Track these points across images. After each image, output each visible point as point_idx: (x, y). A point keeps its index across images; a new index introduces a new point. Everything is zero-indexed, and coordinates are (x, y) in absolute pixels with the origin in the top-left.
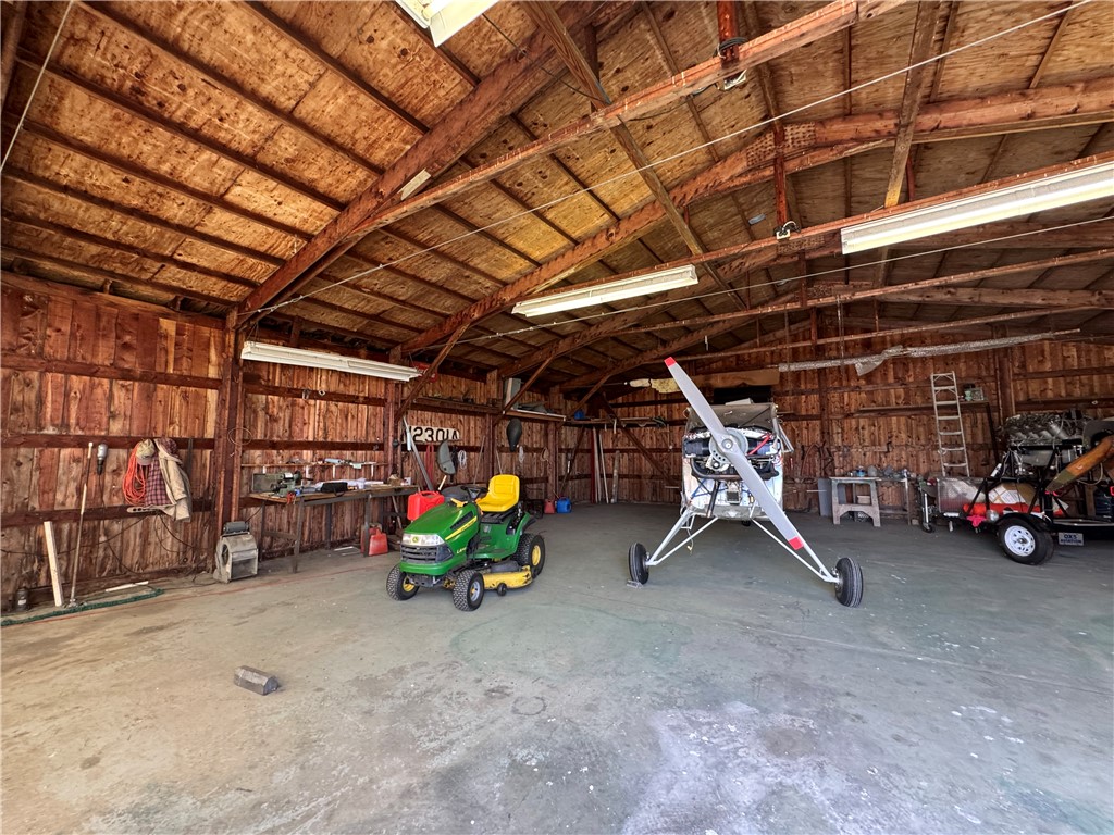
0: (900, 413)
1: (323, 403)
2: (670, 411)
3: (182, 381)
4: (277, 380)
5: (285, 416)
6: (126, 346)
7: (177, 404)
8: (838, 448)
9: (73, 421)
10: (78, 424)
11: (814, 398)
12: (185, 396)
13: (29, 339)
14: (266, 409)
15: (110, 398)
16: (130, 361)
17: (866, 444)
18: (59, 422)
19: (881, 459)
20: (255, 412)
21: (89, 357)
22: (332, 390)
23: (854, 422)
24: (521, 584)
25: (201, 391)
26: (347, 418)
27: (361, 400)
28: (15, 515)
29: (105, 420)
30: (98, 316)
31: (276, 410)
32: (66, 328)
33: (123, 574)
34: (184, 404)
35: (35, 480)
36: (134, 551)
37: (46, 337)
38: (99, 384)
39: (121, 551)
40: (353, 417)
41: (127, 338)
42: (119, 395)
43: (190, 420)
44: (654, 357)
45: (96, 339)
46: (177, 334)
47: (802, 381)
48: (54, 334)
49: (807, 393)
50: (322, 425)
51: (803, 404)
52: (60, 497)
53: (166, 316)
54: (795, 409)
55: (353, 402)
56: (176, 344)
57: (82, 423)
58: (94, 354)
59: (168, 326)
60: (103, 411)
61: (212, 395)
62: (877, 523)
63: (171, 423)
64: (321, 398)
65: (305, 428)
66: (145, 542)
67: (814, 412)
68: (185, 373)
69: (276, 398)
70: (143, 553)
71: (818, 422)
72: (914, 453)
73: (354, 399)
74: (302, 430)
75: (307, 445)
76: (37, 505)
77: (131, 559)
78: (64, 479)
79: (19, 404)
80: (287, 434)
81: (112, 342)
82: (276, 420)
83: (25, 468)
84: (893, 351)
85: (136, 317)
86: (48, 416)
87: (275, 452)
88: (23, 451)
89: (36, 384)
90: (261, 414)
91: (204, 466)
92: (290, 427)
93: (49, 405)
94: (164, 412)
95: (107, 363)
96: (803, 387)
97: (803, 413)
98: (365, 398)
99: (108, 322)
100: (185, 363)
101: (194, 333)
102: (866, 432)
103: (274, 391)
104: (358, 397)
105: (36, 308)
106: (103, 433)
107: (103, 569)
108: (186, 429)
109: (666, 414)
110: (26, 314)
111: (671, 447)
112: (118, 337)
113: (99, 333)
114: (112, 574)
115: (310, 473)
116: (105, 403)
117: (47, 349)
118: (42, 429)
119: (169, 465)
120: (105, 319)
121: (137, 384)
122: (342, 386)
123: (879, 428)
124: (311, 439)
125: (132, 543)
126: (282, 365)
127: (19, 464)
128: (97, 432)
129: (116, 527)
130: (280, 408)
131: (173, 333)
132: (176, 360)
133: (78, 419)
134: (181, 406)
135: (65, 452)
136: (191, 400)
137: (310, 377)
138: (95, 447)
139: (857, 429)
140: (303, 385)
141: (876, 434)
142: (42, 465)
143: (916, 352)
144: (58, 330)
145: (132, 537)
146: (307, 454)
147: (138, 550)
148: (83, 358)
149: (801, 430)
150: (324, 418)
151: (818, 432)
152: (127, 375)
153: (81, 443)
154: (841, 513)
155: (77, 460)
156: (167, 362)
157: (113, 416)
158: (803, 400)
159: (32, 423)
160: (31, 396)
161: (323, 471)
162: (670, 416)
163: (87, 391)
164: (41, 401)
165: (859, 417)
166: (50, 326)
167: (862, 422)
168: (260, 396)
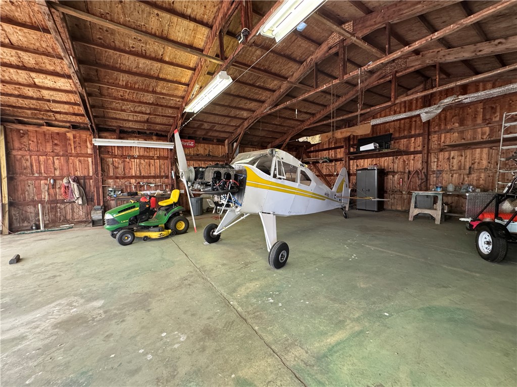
0: (484, 146)
1: (138, 160)
2: (336, 153)
3: (77, 156)
4: (116, 152)
5: (121, 166)
6: (56, 145)
7: (78, 164)
8: (434, 172)
9: (43, 171)
10: (45, 172)
11: (420, 139)
12: (80, 161)
13: (24, 145)
14: (113, 164)
15: (54, 163)
16: (58, 149)
17: (454, 169)
18: (38, 172)
19: (464, 178)
20: (108, 165)
21: (44, 149)
22: (141, 154)
23: (447, 154)
24: (157, 237)
25: (86, 159)
26: (150, 165)
27: (155, 158)
28: (30, 201)
29: (53, 171)
30: (45, 135)
31: (117, 164)
32: (35, 140)
33: (66, 221)
34: (80, 164)
35: (34, 191)
36: (69, 214)
37: (29, 144)
38: (49, 158)
39: (65, 214)
40: (153, 165)
41: (56, 142)
42: (57, 162)
43: (83, 170)
44: (309, 124)
45: (46, 143)
46: (74, 138)
47: (413, 129)
48: (32, 143)
49: (416, 136)
50: (138, 169)
51: (413, 144)
52: (43, 196)
53: (68, 132)
54: (407, 147)
55: (151, 159)
56: (74, 142)
57: (46, 172)
58: (46, 148)
59: (70, 135)
60: (52, 167)
61: (90, 160)
62: (438, 222)
63: (76, 171)
64: (136, 158)
65: (131, 171)
66: (73, 212)
67: (419, 149)
68: (79, 152)
69: (117, 159)
70: (73, 215)
71: (421, 155)
72: (491, 174)
73: (152, 158)
74: (129, 171)
75: (132, 177)
76: (37, 199)
77: (69, 217)
78: (43, 190)
79: (25, 167)
80: (123, 173)
81: (51, 144)
82: (117, 168)
83: (31, 187)
84: (448, 101)
85: (58, 134)
86: (35, 170)
87: (119, 180)
88: (29, 182)
89: (29, 160)
90: (111, 166)
91: (90, 186)
92: (124, 170)
93: (34, 166)
94: (73, 167)
95: (51, 151)
96: (413, 133)
97: (412, 150)
98: (158, 157)
99: (49, 136)
100: (78, 149)
101: (80, 137)
102: (455, 161)
103: (115, 157)
104: (153, 157)
105: (24, 134)
106: (53, 175)
107: (60, 219)
108: (82, 172)
109: (333, 155)
110: (22, 137)
111: (335, 174)
112: (53, 142)
113: (47, 141)
114: (63, 221)
115: (135, 188)
116: (52, 165)
117: (30, 148)
118: (34, 174)
119: (74, 186)
120: (47, 135)
121: (62, 158)
122: (146, 152)
123: (466, 157)
124: (134, 175)
125: (68, 211)
126: (118, 147)
127: (29, 186)
128: (51, 175)
129: (63, 206)
130: (119, 163)
131: (72, 138)
132: (75, 148)
133: (44, 171)
134: (79, 164)
135: (42, 182)
136: (82, 162)
137: (131, 150)
138: (50, 180)
139: (449, 159)
140: (128, 153)
141: (463, 161)
142: (36, 186)
143: (467, 99)
144: (33, 141)
145: (68, 210)
146: (133, 181)
147: (71, 214)
148: (42, 150)
149: (409, 161)
150: (139, 166)
151: (420, 162)
152: (57, 155)
153: (46, 179)
154: (415, 214)
155: (46, 184)
156: (71, 149)
157: (55, 169)
158: (413, 141)
159: (31, 172)
160: (28, 164)
161: (141, 187)
162: (336, 156)
163: (46, 161)
164: (32, 165)
165: (450, 151)
166: (29, 140)
167: (453, 153)
168: (109, 159)
